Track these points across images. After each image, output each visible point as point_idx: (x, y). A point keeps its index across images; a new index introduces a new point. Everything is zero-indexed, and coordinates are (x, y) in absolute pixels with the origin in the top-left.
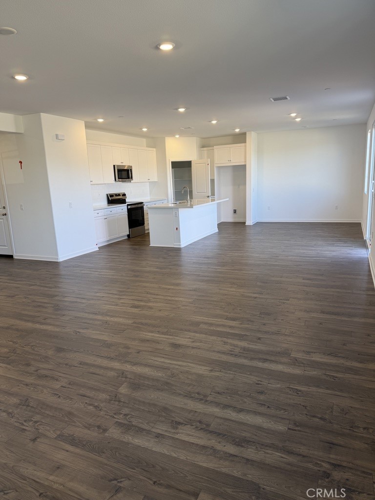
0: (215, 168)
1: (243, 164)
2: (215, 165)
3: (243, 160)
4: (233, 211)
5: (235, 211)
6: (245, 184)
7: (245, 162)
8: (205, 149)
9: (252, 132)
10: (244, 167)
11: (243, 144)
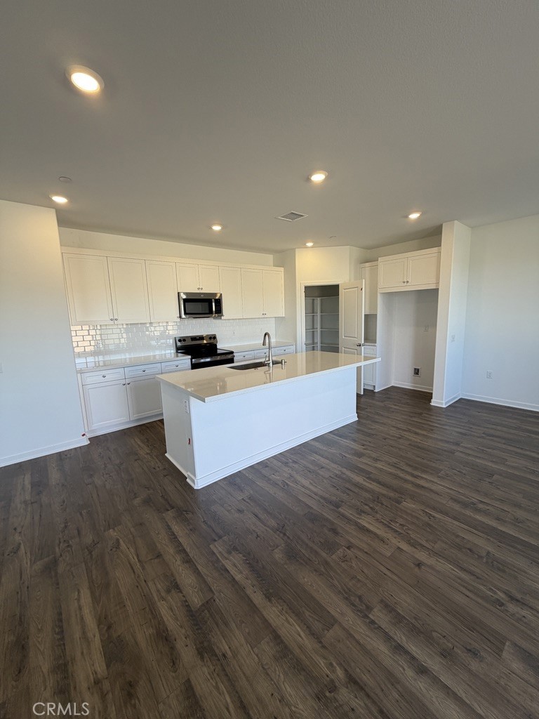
0: (379, 295)
1: (433, 287)
2: (379, 291)
3: (434, 281)
4: (412, 372)
5: (417, 372)
6: (435, 325)
7: (438, 283)
8: (367, 264)
9: (456, 222)
10: (433, 293)
11: (435, 250)
